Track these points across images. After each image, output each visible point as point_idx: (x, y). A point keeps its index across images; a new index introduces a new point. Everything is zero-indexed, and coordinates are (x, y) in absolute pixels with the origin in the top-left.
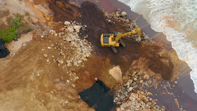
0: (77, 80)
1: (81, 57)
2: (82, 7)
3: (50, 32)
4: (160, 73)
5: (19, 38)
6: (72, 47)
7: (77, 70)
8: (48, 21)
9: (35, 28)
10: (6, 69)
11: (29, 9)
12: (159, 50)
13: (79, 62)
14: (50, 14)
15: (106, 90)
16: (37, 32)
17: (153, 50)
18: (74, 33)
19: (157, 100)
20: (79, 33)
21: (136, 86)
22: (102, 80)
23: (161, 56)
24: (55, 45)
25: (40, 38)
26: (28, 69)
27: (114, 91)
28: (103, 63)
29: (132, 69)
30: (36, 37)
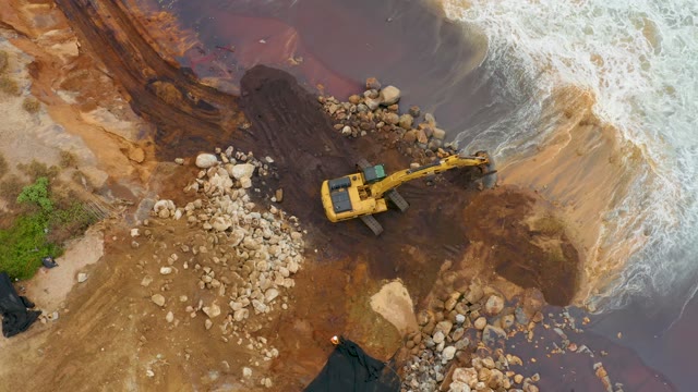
0: (273, 359)
1: (274, 279)
2: (245, 93)
3: (156, 210)
4: (536, 287)
5: (60, 254)
6: (238, 250)
7: (267, 325)
8: (141, 163)
9: (104, 209)
10: (38, 370)
11: (69, 136)
12: (525, 209)
13: (270, 298)
14: (140, 135)
15: (371, 370)
16: (114, 222)
17: (504, 212)
18: (236, 192)
19: (538, 378)
20: (250, 191)
21: (466, 339)
22: (354, 338)
23: (532, 228)
24: (184, 255)
25: (129, 238)
26: (111, 358)
27: (397, 367)
28: (348, 278)
29: (445, 284)
30: (115, 238)
